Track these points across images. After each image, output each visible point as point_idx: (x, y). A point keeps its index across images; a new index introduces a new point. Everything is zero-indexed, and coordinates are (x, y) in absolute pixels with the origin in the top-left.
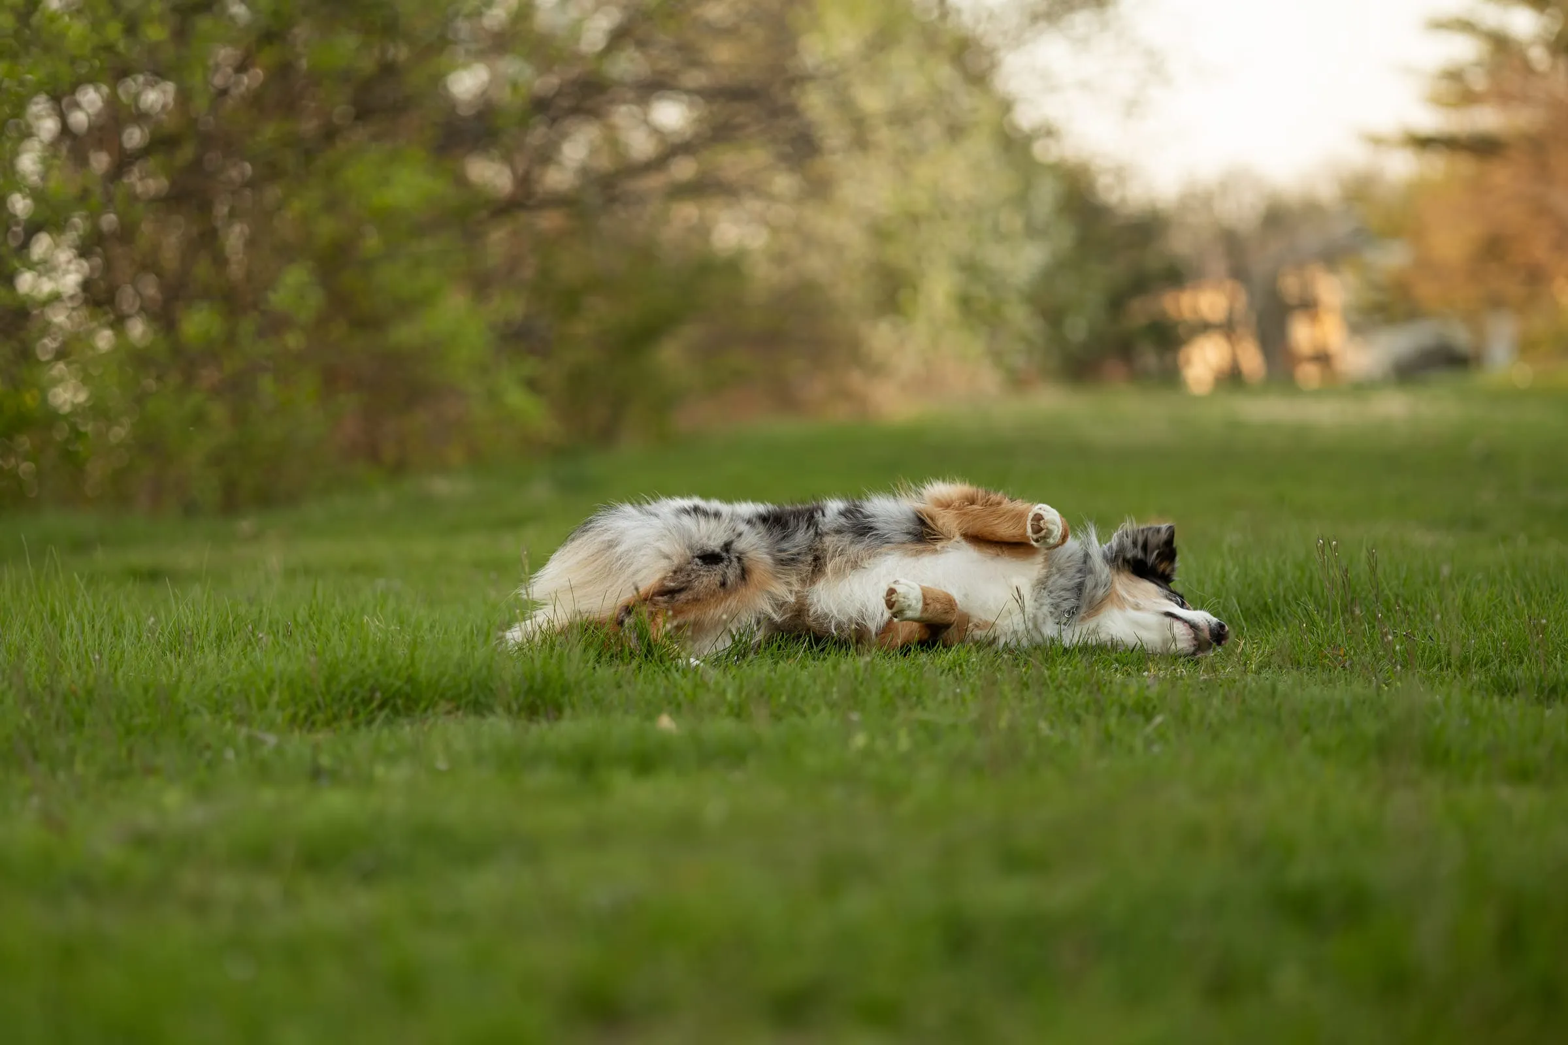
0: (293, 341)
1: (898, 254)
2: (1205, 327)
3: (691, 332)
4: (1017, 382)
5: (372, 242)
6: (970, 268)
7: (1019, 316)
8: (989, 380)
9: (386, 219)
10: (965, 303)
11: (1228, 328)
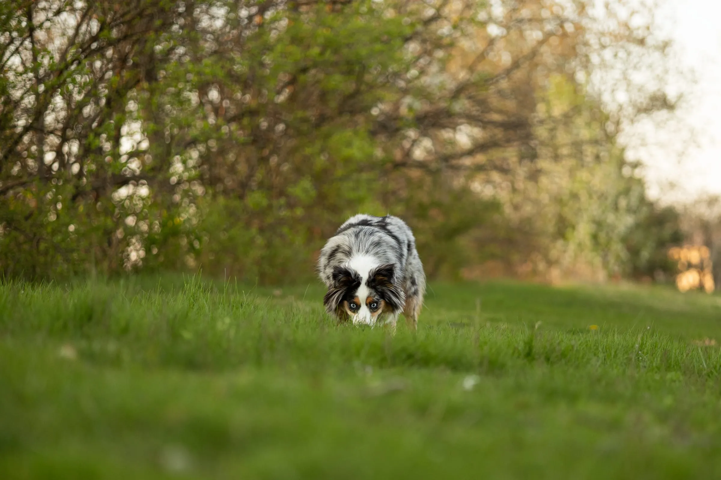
0: (299, 212)
1: (567, 212)
2: (690, 266)
3: (476, 233)
4: (612, 276)
5: (340, 172)
6: (599, 224)
7: (618, 248)
8: (601, 276)
9: (348, 161)
10: (595, 237)
11: (700, 268)
